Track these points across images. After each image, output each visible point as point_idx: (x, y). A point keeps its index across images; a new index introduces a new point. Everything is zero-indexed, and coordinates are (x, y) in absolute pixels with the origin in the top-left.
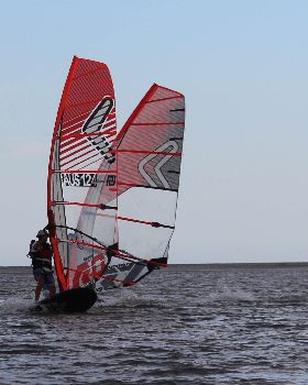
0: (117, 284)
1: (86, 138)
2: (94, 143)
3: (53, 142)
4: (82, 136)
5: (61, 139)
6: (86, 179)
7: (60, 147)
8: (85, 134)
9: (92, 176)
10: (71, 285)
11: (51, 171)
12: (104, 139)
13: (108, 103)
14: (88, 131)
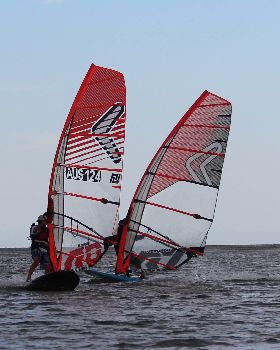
0: (161, 267)
1: (93, 138)
2: (101, 144)
3: (61, 138)
4: (90, 136)
5: (69, 136)
6: (90, 175)
7: (68, 143)
8: (94, 134)
9: (96, 172)
10: (63, 268)
11: (56, 164)
12: (111, 140)
13: (119, 108)
14: (97, 132)
